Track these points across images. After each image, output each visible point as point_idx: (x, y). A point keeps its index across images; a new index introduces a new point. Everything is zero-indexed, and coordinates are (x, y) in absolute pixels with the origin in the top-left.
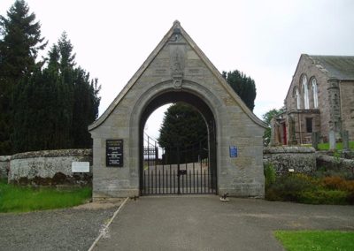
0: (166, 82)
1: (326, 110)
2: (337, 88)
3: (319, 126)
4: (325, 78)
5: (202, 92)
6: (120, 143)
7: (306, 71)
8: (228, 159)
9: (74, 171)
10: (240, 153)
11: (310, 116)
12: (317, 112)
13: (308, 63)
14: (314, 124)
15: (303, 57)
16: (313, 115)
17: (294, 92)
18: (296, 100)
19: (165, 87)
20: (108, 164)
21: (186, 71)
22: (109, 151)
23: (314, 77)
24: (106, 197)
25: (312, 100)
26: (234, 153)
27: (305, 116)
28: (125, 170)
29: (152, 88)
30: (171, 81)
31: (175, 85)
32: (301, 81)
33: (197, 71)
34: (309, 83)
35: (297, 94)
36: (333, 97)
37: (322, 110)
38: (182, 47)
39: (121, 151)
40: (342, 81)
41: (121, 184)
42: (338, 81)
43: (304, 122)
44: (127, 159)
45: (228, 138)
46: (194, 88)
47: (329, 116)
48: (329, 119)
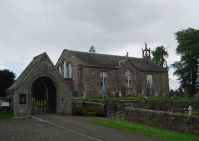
0: (41, 74)
1: (76, 79)
2: (82, 69)
4: (76, 64)
5: (52, 78)
6: (25, 95)
7: (66, 58)
8: (61, 101)
9: (2, 105)
10: (64, 100)
12: (71, 80)
13: (67, 55)
15: (65, 51)
16: (69, 81)
19: (41, 76)
20: (20, 103)
21: (48, 71)
22: (21, 98)
23: (70, 62)
24: (20, 115)
25: (68, 73)
26: (62, 100)
28: (26, 105)
29: (36, 76)
30: (43, 74)
31: (44, 75)
32: (63, 63)
33: (51, 71)
34: (67, 65)
35: (60, 69)
36: (80, 73)
37: (73, 79)
38: (47, 62)
39: (25, 98)
40: (84, 66)
41: (25, 110)
42: (82, 66)
44: (27, 101)
45: (61, 94)
46: (50, 76)
47: (77, 82)
48: (77, 84)
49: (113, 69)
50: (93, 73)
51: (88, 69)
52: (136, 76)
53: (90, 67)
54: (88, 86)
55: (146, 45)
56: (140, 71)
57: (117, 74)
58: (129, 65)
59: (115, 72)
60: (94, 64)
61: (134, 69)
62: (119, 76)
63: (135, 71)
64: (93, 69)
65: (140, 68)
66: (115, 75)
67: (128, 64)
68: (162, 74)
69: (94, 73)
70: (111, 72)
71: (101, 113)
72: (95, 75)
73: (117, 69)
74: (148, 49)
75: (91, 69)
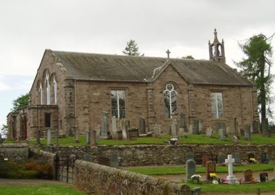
2: (73, 87)
3: (57, 121)
4: (63, 77)
7: (49, 66)
11: (49, 112)
12: (56, 108)
13: (51, 60)
14: (52, 119)
15: (47, 52)
16: (52, 110)
17: (38, 86)
18: (40, 93)
23: (55, 74)
25: (53, 96)
27: (44, 111)
32: (44, 76)
34: (51, 79)
35: (41, 87)
36: (68, 95)
37: (60, 106)
40: (77, 81)
42: (74, 80)
43: (43, 117)
47: (64, 112)
48: (65, 116)
49: (138, 84)
50: (95, 94)
51: (85, 86)
52: (186, 97)
53: (89, 81)
54: (87, 118)
55: (216, 34)
56: (196, 85)
57: (147, 93)
58: (171, 75)
59: (142, 89)
60: (99, 76)
61: (182, 82)
62: (150, 97)
63: (185, 87)
64: (95, 86)
65: (196, 80)
66: (141, 96)
67: (170, 73)
68: (243, 89)
69: (98, 94)
70: (133, 89)
71: (46, 172)
72: (100, 98)
73: (147, 83)
74: (220, 42)
75: (92, 87)
